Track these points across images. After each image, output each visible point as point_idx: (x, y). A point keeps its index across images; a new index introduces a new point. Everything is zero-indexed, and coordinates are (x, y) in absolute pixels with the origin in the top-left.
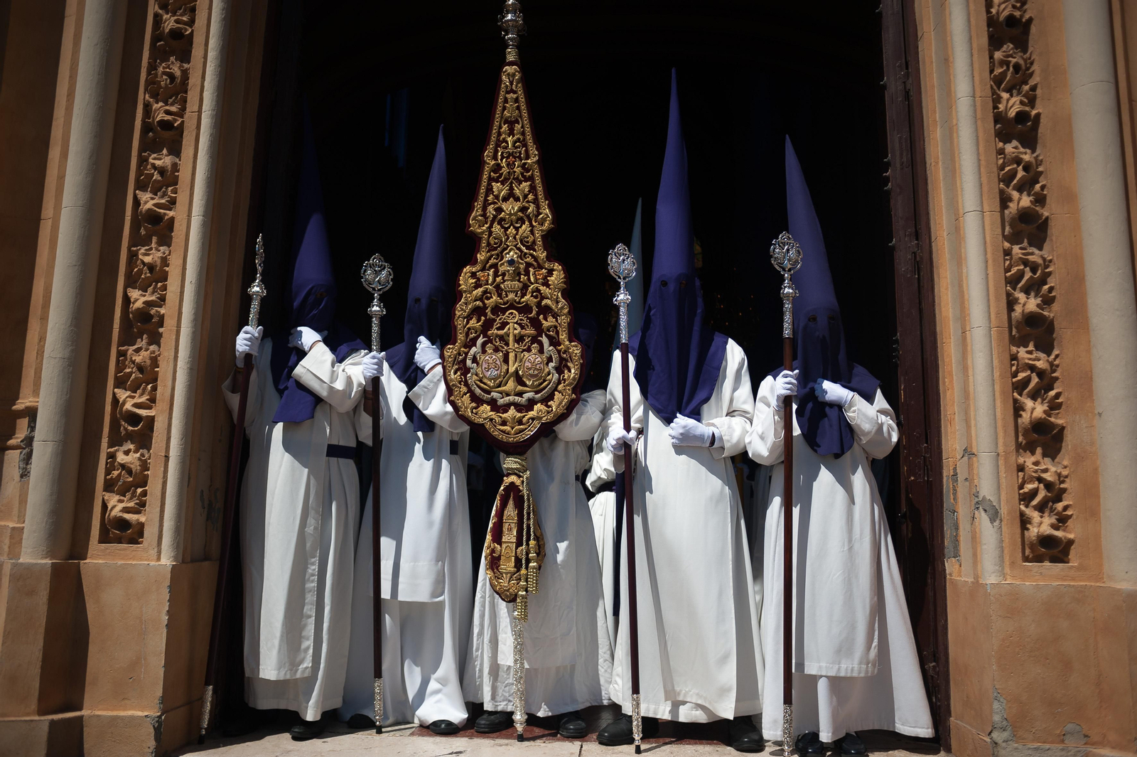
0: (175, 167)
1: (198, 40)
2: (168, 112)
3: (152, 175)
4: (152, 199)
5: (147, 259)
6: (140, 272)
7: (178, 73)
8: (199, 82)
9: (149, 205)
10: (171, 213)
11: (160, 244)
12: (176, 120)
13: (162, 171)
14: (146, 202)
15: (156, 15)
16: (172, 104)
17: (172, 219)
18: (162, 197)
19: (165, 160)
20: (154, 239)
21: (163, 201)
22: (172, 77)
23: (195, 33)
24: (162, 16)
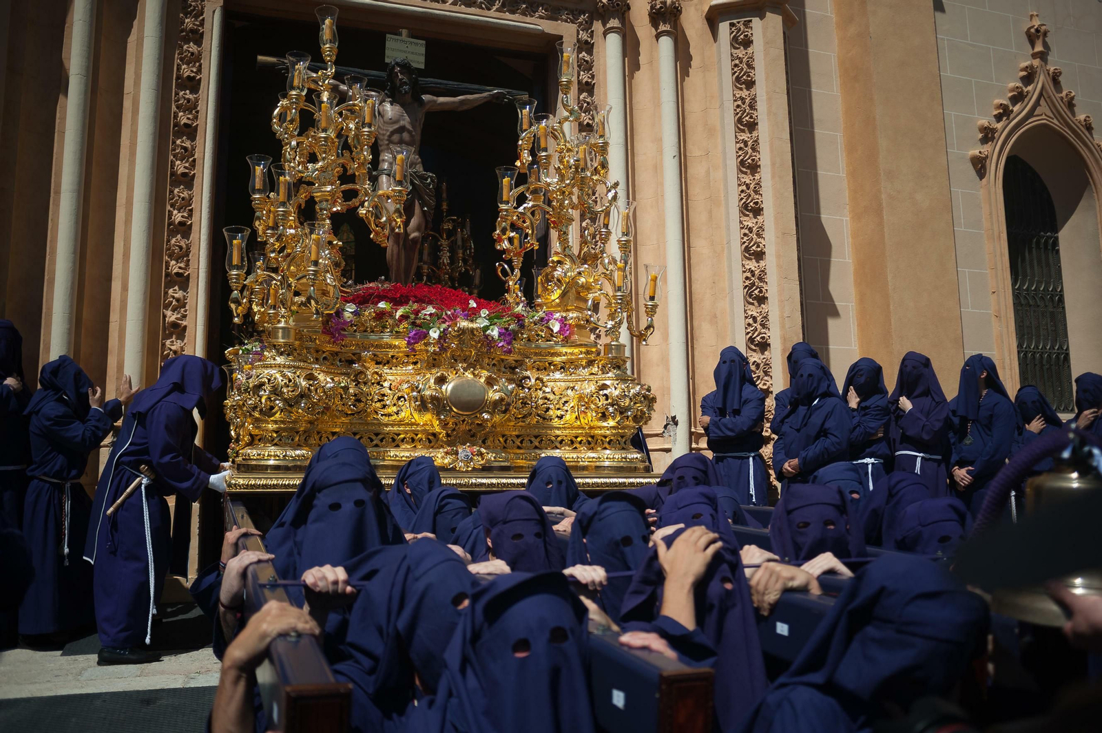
0: (185, 297)
1: (195, 228)
2: (180, 268)
3: (172, 302)
4: (173, 315)
5: (173, 348)
6: (168, 354)
7: (184, 246)
8: (197, 252)
9: (173, 319)
10: (184, 323)
11: (177, 339)
12: (185, 273)
13: (178, 300)
14: (170, 317)
15: (169, 211)
16: (181, 263)
17: (185, 327)
18: (178, 314)
19: (179, 294)
20: (174, 336)
21: (179, 316)
22: (181, 248)
23: (193, 224)
24: (172, 212)
